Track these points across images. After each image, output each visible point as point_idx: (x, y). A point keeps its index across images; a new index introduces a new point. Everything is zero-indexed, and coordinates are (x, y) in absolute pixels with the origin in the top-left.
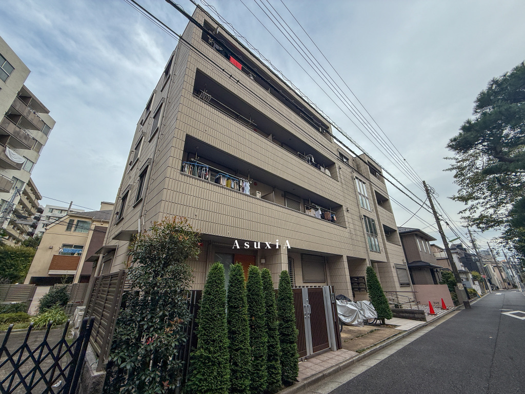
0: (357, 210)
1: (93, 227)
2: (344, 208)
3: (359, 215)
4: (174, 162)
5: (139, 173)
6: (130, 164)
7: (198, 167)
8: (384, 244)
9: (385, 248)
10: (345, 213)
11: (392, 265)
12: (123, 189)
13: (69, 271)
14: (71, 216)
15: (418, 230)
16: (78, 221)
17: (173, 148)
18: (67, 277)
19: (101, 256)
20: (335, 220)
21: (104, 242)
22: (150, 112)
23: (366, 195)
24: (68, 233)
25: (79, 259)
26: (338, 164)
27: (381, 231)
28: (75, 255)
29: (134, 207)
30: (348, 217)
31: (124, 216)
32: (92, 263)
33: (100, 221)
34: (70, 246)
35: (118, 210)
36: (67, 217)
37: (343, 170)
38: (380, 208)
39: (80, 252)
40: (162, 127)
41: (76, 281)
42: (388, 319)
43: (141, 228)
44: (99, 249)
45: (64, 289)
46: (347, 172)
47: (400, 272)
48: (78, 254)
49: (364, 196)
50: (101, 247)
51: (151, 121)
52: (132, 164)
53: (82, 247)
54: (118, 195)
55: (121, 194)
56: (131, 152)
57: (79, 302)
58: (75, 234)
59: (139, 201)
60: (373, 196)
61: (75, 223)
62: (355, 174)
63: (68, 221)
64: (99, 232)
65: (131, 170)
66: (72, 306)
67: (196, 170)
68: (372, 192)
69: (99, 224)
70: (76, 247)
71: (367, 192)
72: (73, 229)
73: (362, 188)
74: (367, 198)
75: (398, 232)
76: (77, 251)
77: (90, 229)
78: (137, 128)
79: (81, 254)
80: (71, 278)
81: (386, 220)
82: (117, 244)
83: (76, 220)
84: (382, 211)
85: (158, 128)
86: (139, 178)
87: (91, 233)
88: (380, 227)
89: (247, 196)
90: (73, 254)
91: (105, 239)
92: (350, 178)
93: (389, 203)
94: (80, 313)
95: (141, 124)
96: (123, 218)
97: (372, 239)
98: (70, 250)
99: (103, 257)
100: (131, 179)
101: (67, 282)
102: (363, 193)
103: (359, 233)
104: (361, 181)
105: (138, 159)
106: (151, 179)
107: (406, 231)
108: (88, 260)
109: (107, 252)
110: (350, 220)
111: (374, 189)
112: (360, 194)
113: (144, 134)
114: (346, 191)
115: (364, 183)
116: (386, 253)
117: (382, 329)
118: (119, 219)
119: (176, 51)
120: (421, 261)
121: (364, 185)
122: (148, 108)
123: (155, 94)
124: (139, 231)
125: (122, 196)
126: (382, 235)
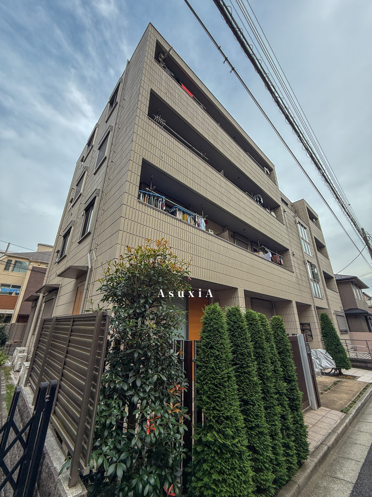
0: (301, 255)
1: (31, 267)
2: (290, 252)
3: (303, 260)
4: (131, 187)
5: (84, 207)
6: (71, 202)
7: (154, 197)
8: (325, 291)
9: (326, 295)
10: (291, 257)
11: (333, 312)
12: (64, 227)
13: (7, 310)
14: (9, 256)
15: (355, 278)
16: (16, 262)
17: (129, 173)
18: (5, 316)
19: (41, 295)
20: (283, 264)
21: (45, 281)
22: (93, 146)
23: (307, 241)
24: (6, 272)
25: (16, 298)
26: (283, 206)
27: (322, 277)
28: (13, 295)
29: (79, 243)
30: (294, 261)
31: (66, 253)
32: (30, 303)
33: (37, 262)
34: (8, 286)
35: (60, 248)
36: (5, 257)
37: (287, 214)
38: (319, 254)
39: (18, 292)
40: (111, 155)
41: (14, 320)
42: (347, 369)
43: (91, 263)
44: (38, 289)
45: (2, 328)
46: (291, 216)
47: (339, 318)
48: (16, 294)
49: (306, 242)
50: (41, 287)
51: (96, 153)
52: (72, 201)
53: (19, 287)
54: (59, 233)
55: (62, 230)
56: (72, 189)
57: (18, 342)
58: (12, 274)
59: (85, 235)
60: (313, 241)
61: (13, 262)
62: (298, 219)
63: (6, 260)
64: (38, 273)
65: (72, 207)
66: (10, 346)
67: (153, 200)
68: (312, 238)
69: (36, 265)
70: (14, 286)
71: (308, 237)
72: (11, 268)
73: (303, 233)
74: (309, 244)
75: (335, 279)
76: (14, 291)
77: (28, 269)
78: (77, 167)
79: (19, 293)
80: (9, 318)
81: (325, 267)
82: (60, 283)
83: (14, 260)
84: (321, 258)
85: (106, 158)
86: (83, 212)
87: (29, 273)
88: (321, 273)
89: (203, 231)
90: (11, 293)
91: (45, 278)
92: (294, 223)
93: (326, 250)
94: (19, 355)
95: (82, 161)
96: (65, 256)
97: (315, 284)
98: (8, 289)
99: (44, 297)
100: (73, 216)
101: (5, 321)
102: (305, 239)
103: (303, 278)
104: (302, 226)
105: (81, 194)
106: (101, 210)
107: (343, 278)
108: (26, 300)
109: (47, 292)
110: (296, 265)
111: (314, 235)
112: (303, 239)
113: (86, 169)
114: (290, 235)
115: (305, 228)
116: (327, 300)
117: (343, 380)
118: (61, 257)
119: (123, 78)
120: (357, 309)
121: (305, 230)
122: (90, 143)
123: (97, 128)
124: (90, 267)
125: (63, 234)
126: (323, 282)
